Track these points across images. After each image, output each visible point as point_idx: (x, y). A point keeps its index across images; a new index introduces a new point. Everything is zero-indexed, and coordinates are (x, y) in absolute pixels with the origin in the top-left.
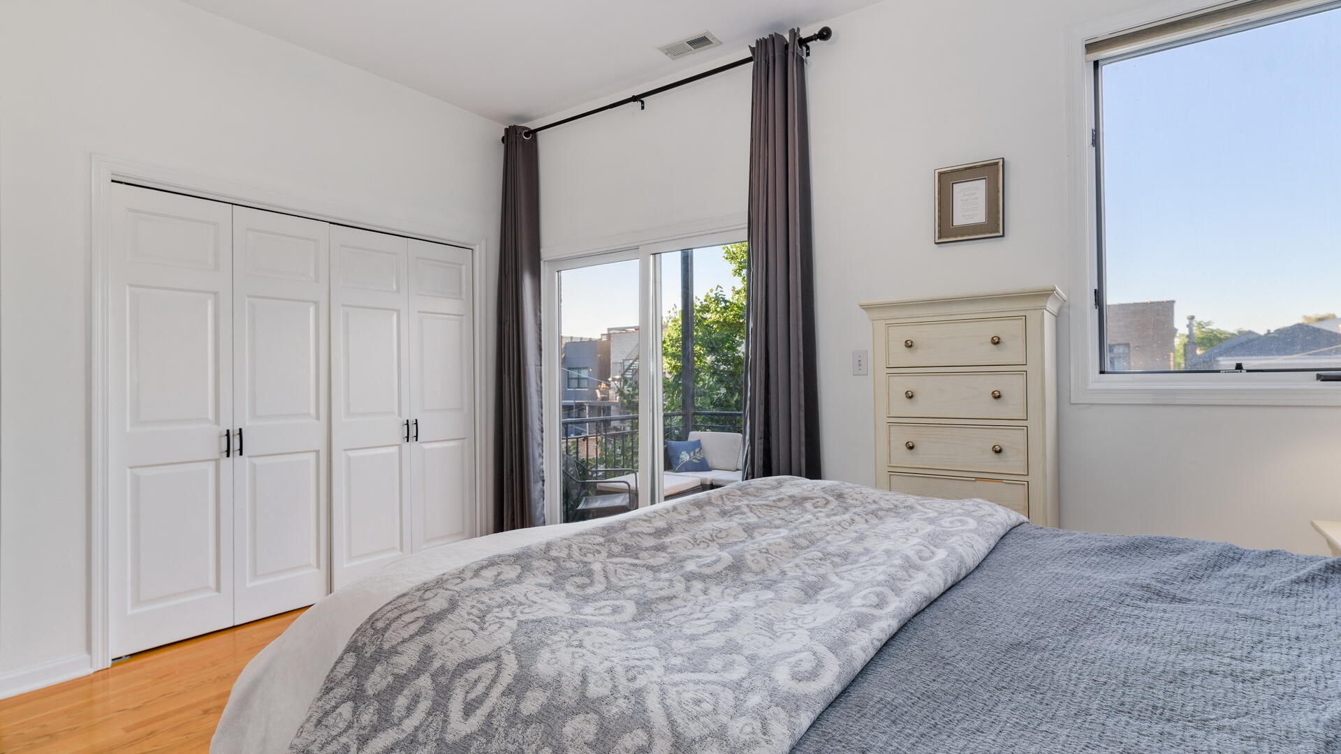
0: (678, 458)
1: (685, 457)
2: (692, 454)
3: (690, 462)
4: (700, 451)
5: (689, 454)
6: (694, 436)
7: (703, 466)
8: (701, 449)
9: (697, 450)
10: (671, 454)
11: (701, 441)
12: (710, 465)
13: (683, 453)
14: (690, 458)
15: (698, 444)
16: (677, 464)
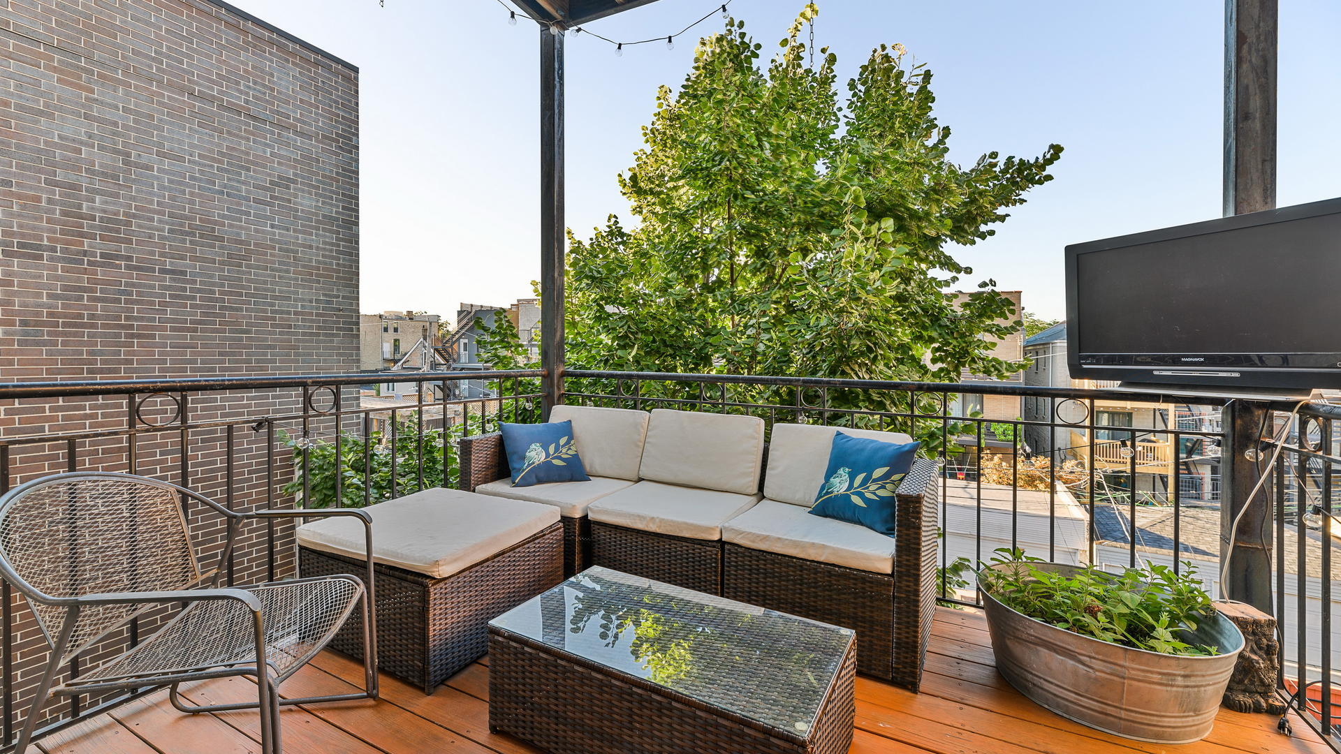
0: (523, 458)
1: (536, 455)
2: (552, 449)
3: (547, 465)
4: (568, 442)
5: (545, 447)
6: (560, 413)
7: (574, 472)
8: (571, 437)
9: (563, 441)
10: (508, 449)
11: (573, 424)
12: (588, 468)
13: (533, 446)
14: (548, 455)
15: (567, 429)
16: (519, 470)
